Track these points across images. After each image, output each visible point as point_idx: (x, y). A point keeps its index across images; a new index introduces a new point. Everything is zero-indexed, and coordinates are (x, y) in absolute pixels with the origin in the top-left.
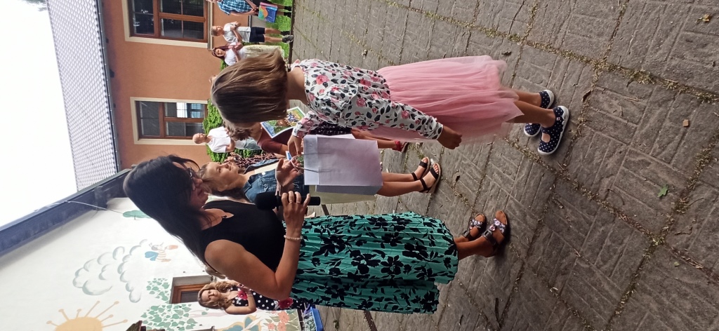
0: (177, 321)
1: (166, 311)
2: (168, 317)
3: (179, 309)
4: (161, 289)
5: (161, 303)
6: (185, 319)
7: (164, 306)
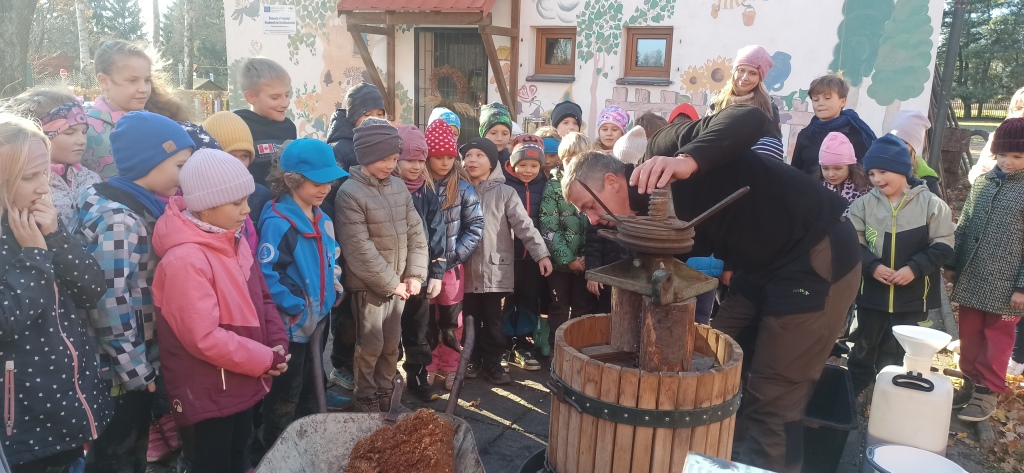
0: (593, 39)
1: (611, 23)
2: (602, 27)
3: (612, 39)
4: (652, 13)
5: (626, 16)
6: (594, 48)
7: (620, 20)
